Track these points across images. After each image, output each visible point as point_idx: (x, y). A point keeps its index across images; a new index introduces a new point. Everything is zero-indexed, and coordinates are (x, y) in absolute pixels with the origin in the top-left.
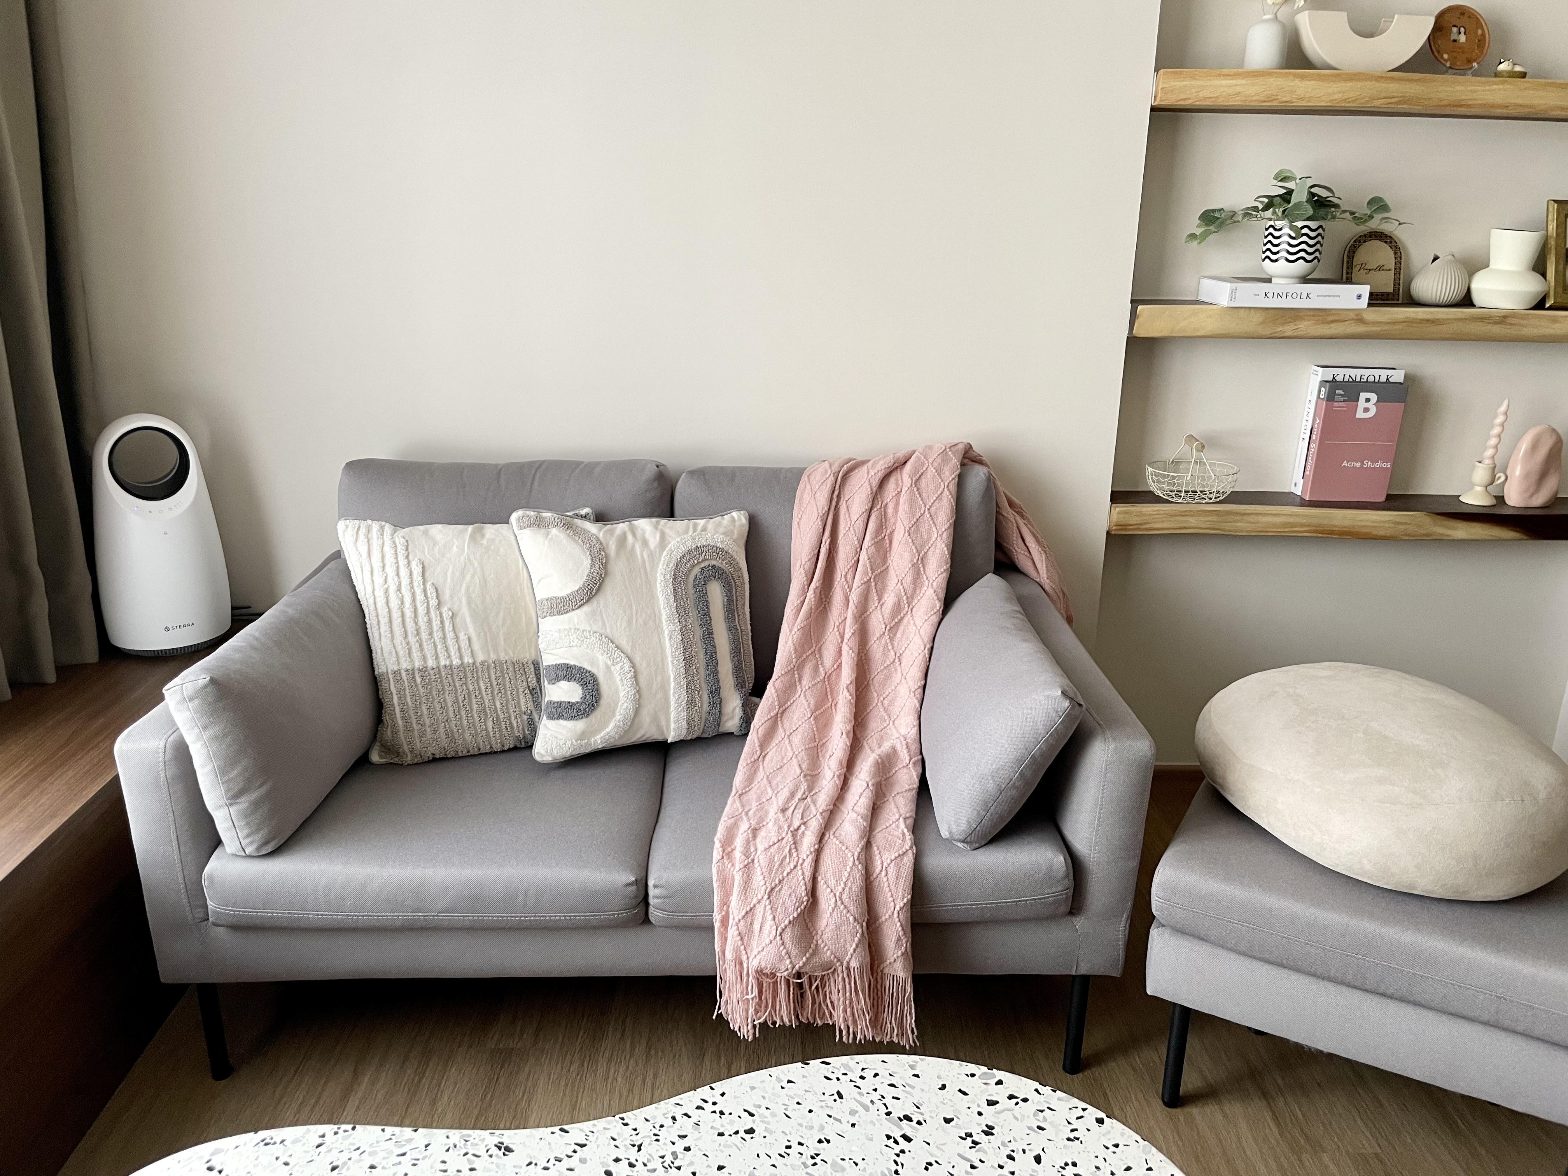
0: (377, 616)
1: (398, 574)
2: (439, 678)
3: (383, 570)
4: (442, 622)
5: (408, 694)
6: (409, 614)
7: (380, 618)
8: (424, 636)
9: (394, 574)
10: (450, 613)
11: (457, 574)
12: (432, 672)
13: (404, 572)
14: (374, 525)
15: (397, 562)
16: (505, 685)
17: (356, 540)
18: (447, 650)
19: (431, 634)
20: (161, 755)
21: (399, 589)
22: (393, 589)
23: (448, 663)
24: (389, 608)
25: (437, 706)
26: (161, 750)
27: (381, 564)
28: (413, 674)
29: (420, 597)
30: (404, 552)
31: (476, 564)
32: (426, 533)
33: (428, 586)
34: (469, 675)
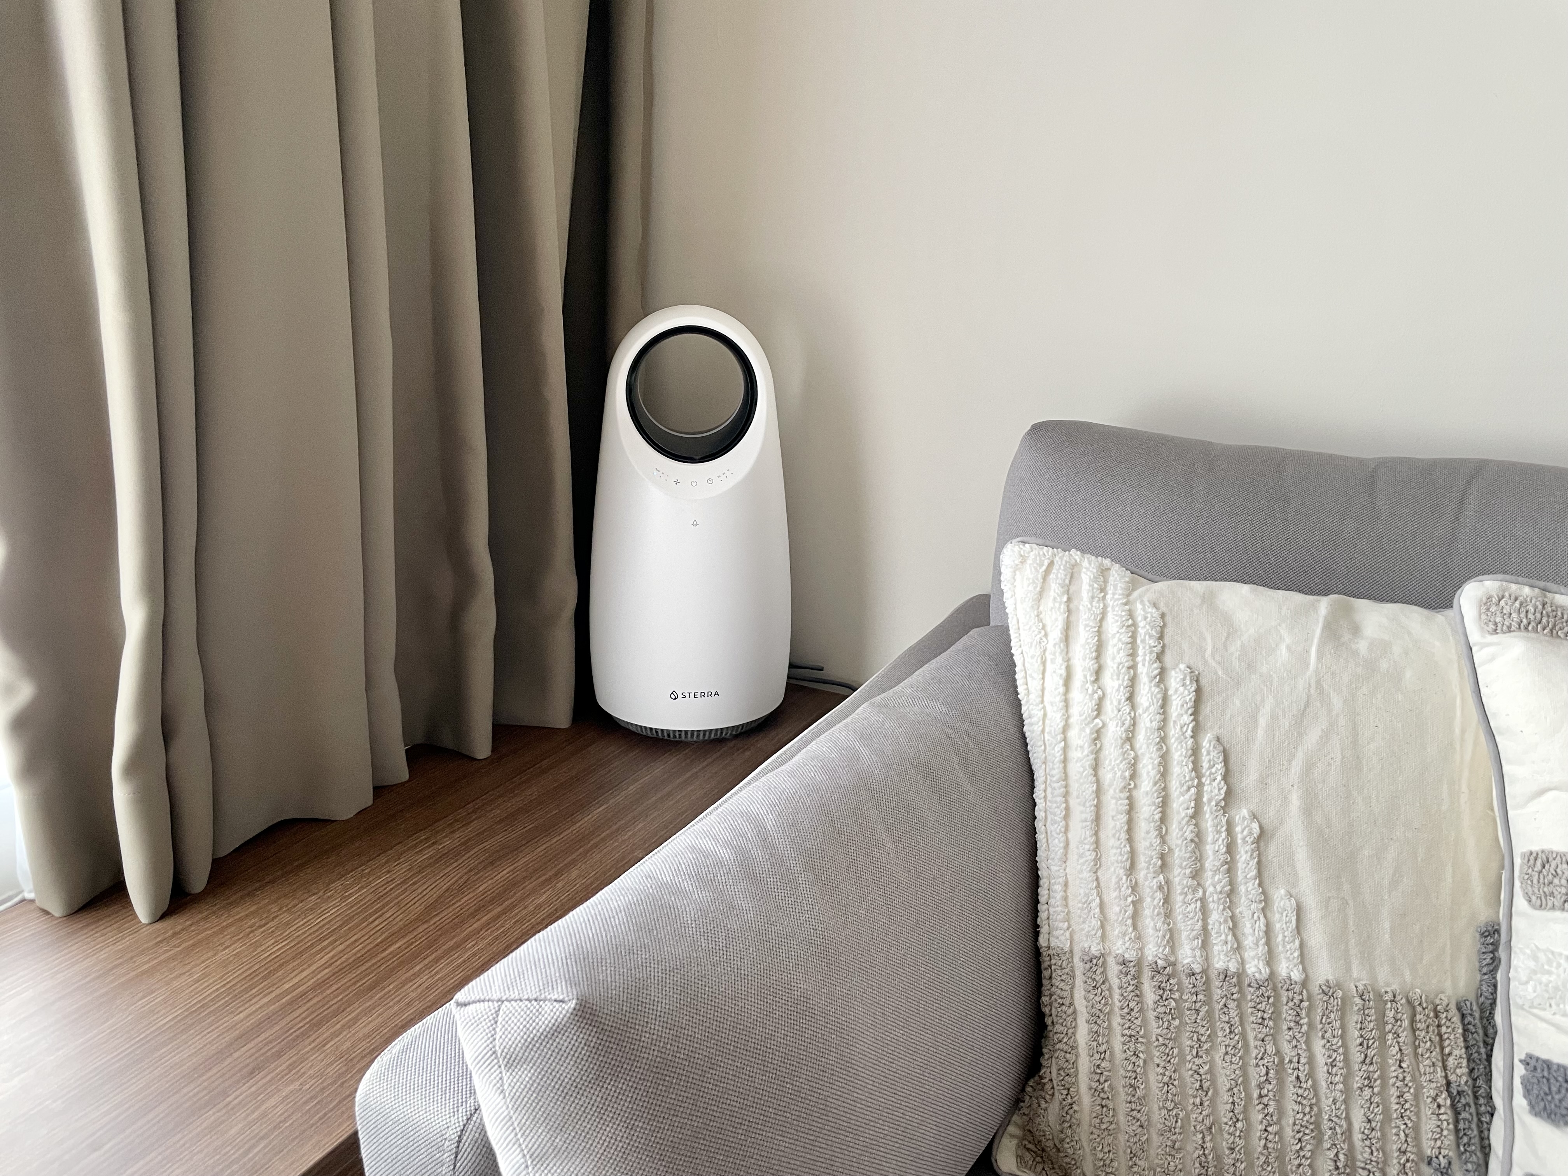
0: (1066, 795)
1: (1131, 698)
2: (1205, 1003)
3: (1097, 680)
4: (1230, 849)
5: (1118, 1029)
6: (1147, 809)
7: (1072, 802)
8: (1179, 876)
9: (1122, 696)
10: (1256, 830)
11: (1286, 723)
12: (1187, 982)
13: (1146, 695)
14: (1085, 564)
15: (1133, 667)
16: (1383, 1067)
17: (1041, 593)
18: (1234, 928)
19: (1196, 874)
20: (448, 1157)
21: (1129, 738)
22: (1114, 731)
23: (1233, 967)
24: (1098, 782)
25: (1189, 1080)
26: (449, 1146)
27: (1092, 665)
28: (1137, 977)
29: (1180, 768)
30: (1152, 642)
31: (1337, 702)
32: (1208, 600)
33: (1207, 742)
34: (1287, 1013)
